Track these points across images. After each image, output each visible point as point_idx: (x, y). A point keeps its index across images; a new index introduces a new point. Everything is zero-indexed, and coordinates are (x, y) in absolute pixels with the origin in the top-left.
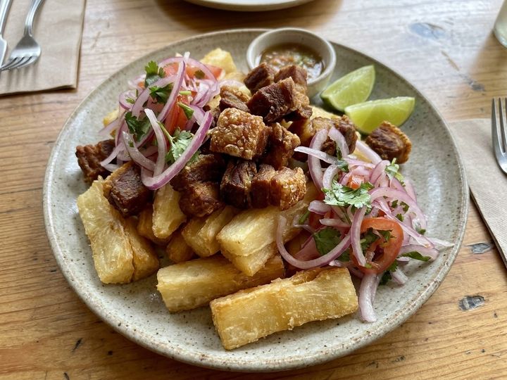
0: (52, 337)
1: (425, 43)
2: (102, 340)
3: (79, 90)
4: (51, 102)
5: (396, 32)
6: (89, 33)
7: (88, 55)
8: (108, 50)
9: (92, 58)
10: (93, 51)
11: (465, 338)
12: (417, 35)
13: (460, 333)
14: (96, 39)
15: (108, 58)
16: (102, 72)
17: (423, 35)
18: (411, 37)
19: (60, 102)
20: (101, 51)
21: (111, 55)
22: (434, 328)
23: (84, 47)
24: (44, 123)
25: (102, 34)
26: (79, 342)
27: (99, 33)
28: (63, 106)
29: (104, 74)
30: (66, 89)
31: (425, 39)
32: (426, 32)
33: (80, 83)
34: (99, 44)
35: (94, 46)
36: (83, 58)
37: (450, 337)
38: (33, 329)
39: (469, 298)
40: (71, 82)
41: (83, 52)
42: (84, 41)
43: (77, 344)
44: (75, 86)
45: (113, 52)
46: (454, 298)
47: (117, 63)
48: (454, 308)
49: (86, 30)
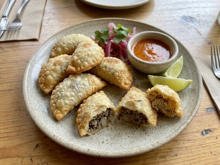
0: (26, 143)
1: (187, 24)
2: (47, 144)
3: (40, 40)
4: (29, 45)
5: (176, 19)
6: (46, 17)
7: (45, 26)
8: (53, 24)
9: (46, 27)
10: (47, 25)
11: (203, 147)
12: (184, 21)
13: (201, 145)
14: (49, 20)
15: (54, 27)
16: (50, 33)
17: (187, 21)
18: (182, 22)
19: (33, 45)
20: (51, 24)
21: (55, 26)
22: (190, 143)
23: (43, 23)
24: (25, 53)
25: (51, 18)
26: (37, 145)
27: (50, 17)
28: (33, 47)
29: (51, 34)
30: (34, 40)
31: (188, 23)
32: (188, 20)
33: (40, 38)
34: (50, 22)
35: (47, 23)
36: (42, 28)
37: (198, 147)
38: (18, 139)
39: (205, 130)
40: (36, 37)
41: (43, 25)
42: (43, 20)
43: (36, 147)
44: (38, 39)
45: (55, 25)
46: (199, 130)
47: (57, 30)
48: (199, 134)
49: (45, 16)
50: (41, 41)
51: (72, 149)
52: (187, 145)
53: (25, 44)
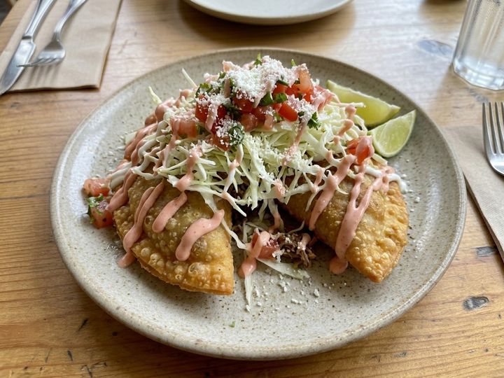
0: (59, 316)
1: (433, 59)
2: (108, 320)
3: (102, 89)
4: (78, 100)
5: (405, 48)
6: (118, 41)
7: (115, 60)
8: (133, 56)
9: (118, 62)
10: (120, 57)
11: (469, 337)
12: (424, 51)
13: (463, 332)
14: (124, 46)
15: (134, 63)
16: (126, 75)
17: (430, 51)
18: (420, 53)
19: (85, 100)
20: (127, 56)
21: (136, 61)
22: (436, 325)
23: (111, 52)
24: (69, 117)
25: (129, 42)
26: (85, 321)
27: (126, 42)
28: (85, 104)
29: (128, 77)
30: (90, 89)
31: (432, 55)
32: (434, 49)
33: (104, 84)
34: (126, 50)
35: (120, 52)
36: (109, 63)
37: (455, 336)
38: (42, 307)
39: (473, 298)
40: (94, 81)
41: (111, 57)
42: (112, 47)
43: (83, 324)
44: (98, 86)
45: (138, 58)
46: (458, 298)
47: (141, 67)
48: (459, 307)
49: (116, 37)
50: (104, 91)
51: (159, 339)
52: (430, 331)
53: (70, 98)
